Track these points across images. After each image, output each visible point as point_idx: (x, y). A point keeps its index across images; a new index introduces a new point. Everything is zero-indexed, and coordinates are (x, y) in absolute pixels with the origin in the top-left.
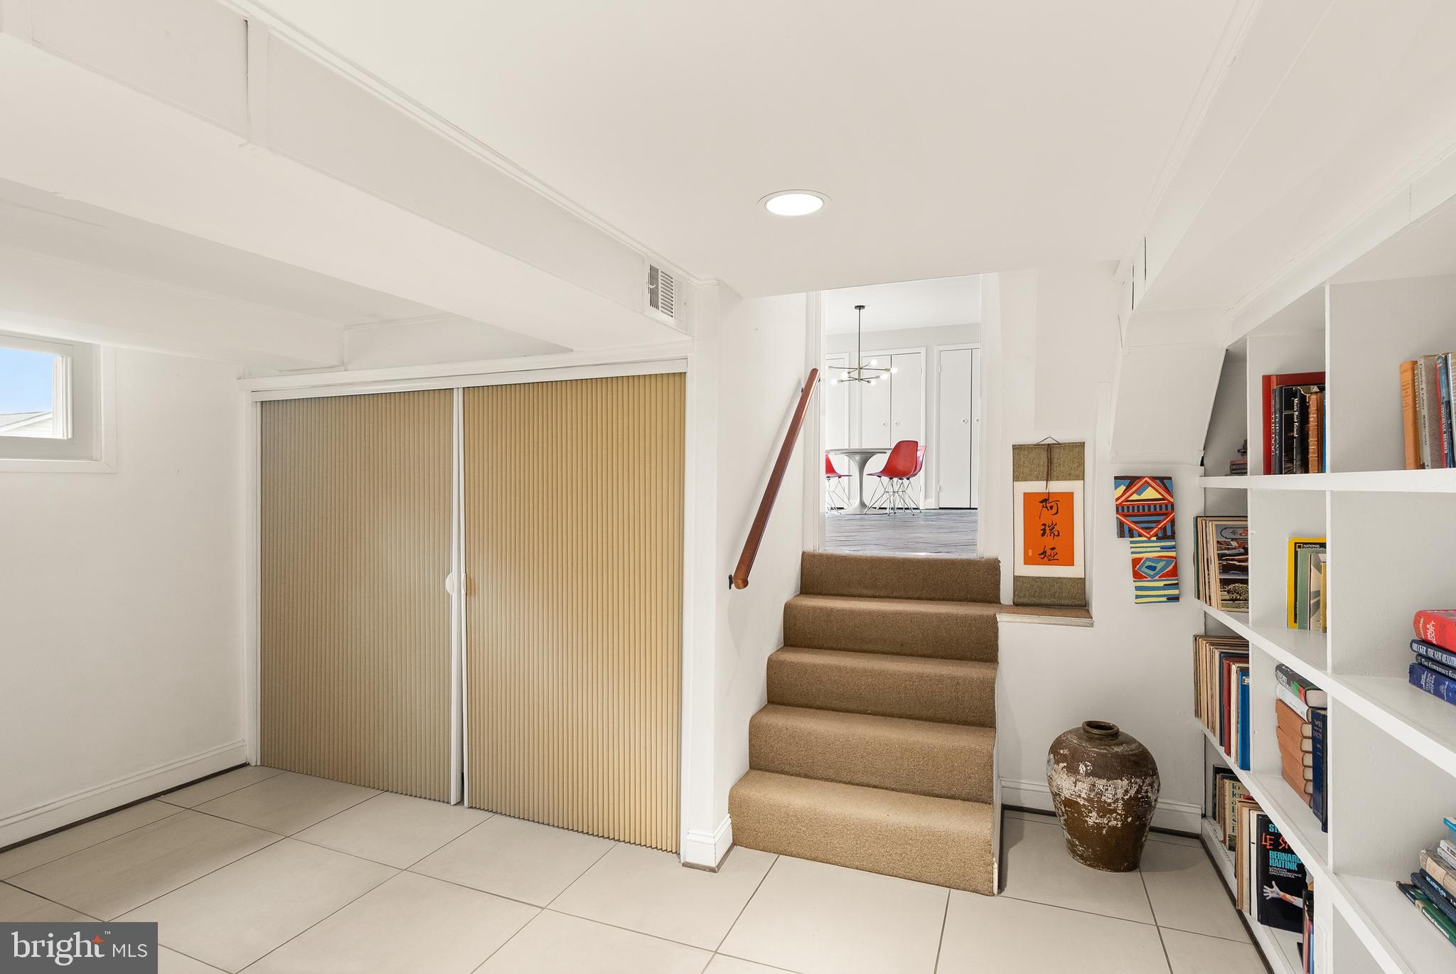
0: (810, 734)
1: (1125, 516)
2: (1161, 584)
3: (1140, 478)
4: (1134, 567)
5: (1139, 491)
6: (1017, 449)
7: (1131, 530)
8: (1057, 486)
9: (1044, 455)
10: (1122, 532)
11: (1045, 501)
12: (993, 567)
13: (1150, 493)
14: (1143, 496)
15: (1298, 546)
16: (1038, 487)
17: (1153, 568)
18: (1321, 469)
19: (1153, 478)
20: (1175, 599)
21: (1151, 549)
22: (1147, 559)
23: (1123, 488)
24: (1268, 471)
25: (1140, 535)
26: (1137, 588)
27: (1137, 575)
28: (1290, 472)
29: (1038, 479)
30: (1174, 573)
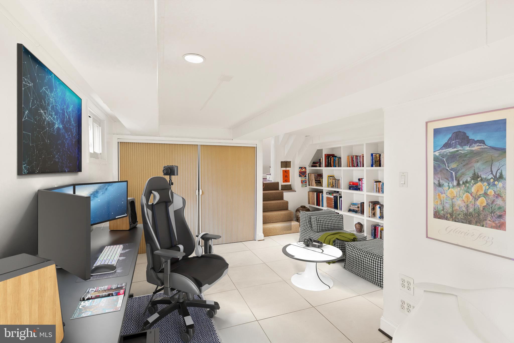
0: (266, 215)
1: (301, 173)
2: (305, 184)
3: (303, 167)
4: (302, 181)
5: (302, 170)
6: (282, 162)
7: (301, 176)
8: (288, 169)
9: (285, 163)
10: (300, 176)
11: (285, 171)
12: (278, 183)
13: (304, 170)
14: (303, 170)
15: (328, 176)
16: (284, 169)
17: (304, 182)
18: (341, 167)
19: (304, 168)
20: (306, 186)
21: (304, 179)
22: (303, 180)
23: (300, 169)
24: (325, 167)
25: (302, 176)
26: (302, 185)
27: (302, 183)
28: (329, 167)
29: (285, 167)
30: (306, 182)
